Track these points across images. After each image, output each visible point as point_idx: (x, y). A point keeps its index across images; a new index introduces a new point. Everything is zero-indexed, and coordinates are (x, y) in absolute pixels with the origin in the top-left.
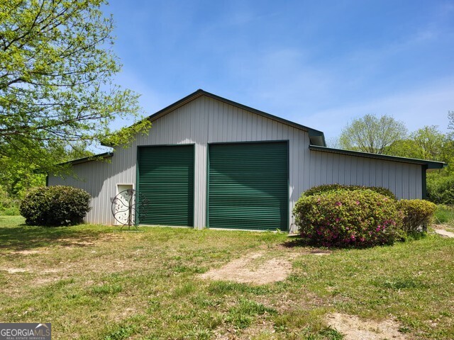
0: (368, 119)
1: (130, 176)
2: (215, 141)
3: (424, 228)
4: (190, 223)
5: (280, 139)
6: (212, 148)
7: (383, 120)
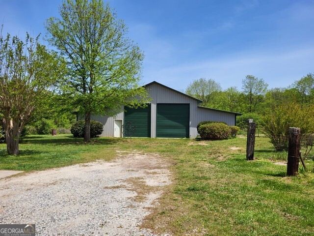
0: (201, 81)
1: (121, 116)
2: (160, 103)
3: (235, 135)
4: (149, 136)
5: (186, 103)
6: (158, 105)
7: (210, 81)
